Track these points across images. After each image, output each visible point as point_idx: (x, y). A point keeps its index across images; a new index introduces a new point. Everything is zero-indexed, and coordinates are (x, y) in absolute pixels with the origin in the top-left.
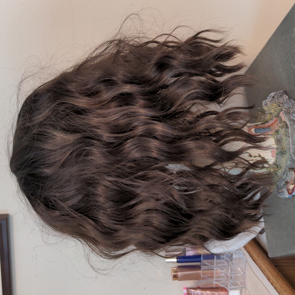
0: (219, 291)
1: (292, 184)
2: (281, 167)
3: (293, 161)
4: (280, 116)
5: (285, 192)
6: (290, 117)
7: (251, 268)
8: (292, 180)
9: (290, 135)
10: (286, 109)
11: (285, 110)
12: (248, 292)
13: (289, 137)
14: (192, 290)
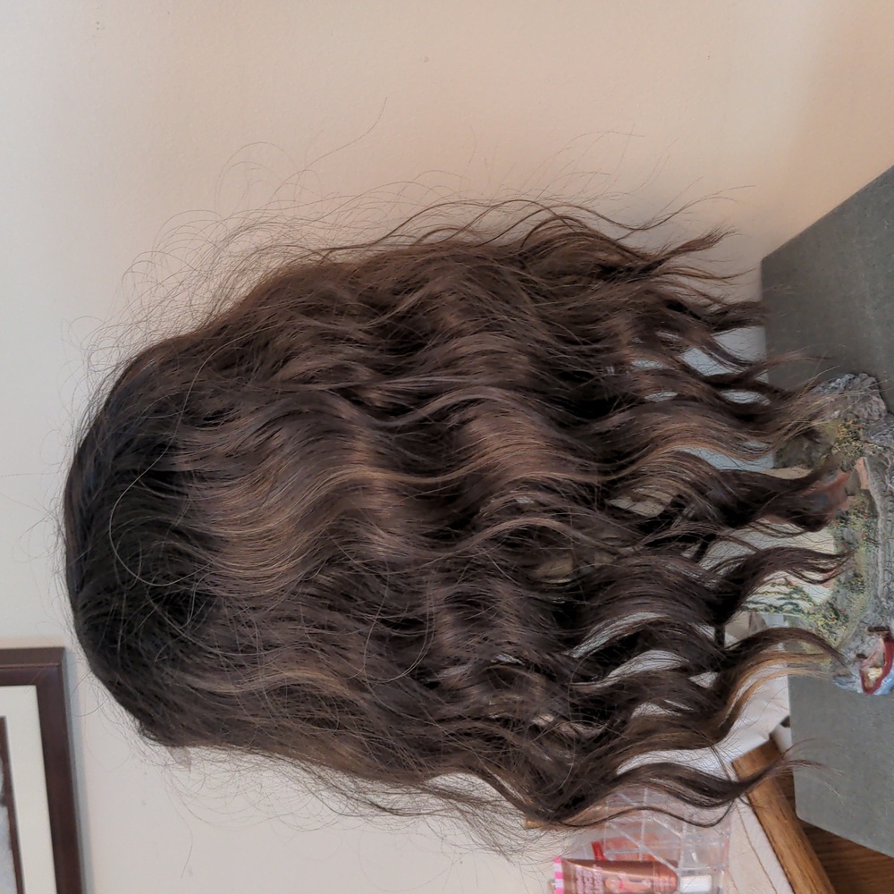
0: (652, 875)
1: (876, 666)
2: (846, 617)
3: (882, 611)
4: (856, 471)
5: (854, 678)
6: (884, 481)
7: (746, 831)
8: (875, 653)
9: (879, 539)
10: (874, 453)
11: (871, 453)
12: (735, 886)
13: (876, 544)
14: (579, 867)
